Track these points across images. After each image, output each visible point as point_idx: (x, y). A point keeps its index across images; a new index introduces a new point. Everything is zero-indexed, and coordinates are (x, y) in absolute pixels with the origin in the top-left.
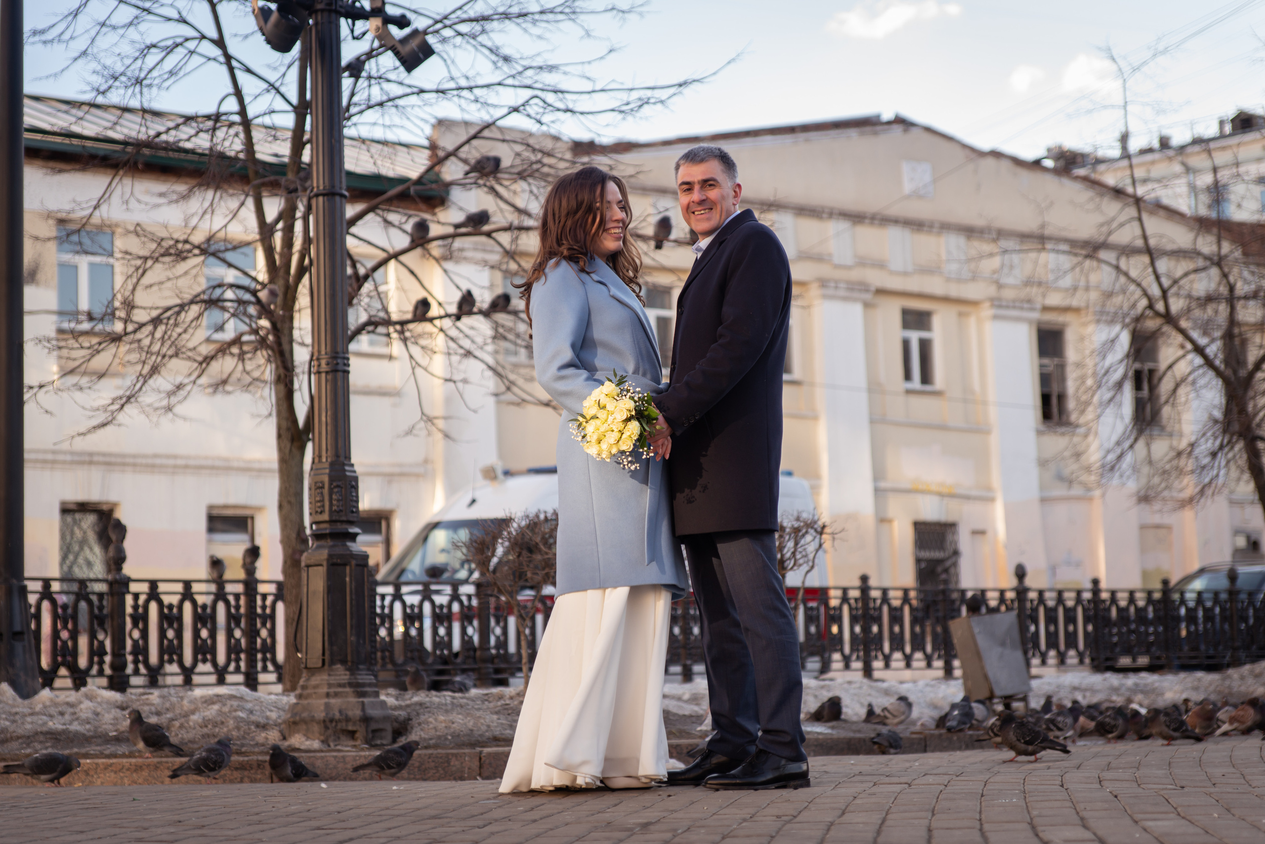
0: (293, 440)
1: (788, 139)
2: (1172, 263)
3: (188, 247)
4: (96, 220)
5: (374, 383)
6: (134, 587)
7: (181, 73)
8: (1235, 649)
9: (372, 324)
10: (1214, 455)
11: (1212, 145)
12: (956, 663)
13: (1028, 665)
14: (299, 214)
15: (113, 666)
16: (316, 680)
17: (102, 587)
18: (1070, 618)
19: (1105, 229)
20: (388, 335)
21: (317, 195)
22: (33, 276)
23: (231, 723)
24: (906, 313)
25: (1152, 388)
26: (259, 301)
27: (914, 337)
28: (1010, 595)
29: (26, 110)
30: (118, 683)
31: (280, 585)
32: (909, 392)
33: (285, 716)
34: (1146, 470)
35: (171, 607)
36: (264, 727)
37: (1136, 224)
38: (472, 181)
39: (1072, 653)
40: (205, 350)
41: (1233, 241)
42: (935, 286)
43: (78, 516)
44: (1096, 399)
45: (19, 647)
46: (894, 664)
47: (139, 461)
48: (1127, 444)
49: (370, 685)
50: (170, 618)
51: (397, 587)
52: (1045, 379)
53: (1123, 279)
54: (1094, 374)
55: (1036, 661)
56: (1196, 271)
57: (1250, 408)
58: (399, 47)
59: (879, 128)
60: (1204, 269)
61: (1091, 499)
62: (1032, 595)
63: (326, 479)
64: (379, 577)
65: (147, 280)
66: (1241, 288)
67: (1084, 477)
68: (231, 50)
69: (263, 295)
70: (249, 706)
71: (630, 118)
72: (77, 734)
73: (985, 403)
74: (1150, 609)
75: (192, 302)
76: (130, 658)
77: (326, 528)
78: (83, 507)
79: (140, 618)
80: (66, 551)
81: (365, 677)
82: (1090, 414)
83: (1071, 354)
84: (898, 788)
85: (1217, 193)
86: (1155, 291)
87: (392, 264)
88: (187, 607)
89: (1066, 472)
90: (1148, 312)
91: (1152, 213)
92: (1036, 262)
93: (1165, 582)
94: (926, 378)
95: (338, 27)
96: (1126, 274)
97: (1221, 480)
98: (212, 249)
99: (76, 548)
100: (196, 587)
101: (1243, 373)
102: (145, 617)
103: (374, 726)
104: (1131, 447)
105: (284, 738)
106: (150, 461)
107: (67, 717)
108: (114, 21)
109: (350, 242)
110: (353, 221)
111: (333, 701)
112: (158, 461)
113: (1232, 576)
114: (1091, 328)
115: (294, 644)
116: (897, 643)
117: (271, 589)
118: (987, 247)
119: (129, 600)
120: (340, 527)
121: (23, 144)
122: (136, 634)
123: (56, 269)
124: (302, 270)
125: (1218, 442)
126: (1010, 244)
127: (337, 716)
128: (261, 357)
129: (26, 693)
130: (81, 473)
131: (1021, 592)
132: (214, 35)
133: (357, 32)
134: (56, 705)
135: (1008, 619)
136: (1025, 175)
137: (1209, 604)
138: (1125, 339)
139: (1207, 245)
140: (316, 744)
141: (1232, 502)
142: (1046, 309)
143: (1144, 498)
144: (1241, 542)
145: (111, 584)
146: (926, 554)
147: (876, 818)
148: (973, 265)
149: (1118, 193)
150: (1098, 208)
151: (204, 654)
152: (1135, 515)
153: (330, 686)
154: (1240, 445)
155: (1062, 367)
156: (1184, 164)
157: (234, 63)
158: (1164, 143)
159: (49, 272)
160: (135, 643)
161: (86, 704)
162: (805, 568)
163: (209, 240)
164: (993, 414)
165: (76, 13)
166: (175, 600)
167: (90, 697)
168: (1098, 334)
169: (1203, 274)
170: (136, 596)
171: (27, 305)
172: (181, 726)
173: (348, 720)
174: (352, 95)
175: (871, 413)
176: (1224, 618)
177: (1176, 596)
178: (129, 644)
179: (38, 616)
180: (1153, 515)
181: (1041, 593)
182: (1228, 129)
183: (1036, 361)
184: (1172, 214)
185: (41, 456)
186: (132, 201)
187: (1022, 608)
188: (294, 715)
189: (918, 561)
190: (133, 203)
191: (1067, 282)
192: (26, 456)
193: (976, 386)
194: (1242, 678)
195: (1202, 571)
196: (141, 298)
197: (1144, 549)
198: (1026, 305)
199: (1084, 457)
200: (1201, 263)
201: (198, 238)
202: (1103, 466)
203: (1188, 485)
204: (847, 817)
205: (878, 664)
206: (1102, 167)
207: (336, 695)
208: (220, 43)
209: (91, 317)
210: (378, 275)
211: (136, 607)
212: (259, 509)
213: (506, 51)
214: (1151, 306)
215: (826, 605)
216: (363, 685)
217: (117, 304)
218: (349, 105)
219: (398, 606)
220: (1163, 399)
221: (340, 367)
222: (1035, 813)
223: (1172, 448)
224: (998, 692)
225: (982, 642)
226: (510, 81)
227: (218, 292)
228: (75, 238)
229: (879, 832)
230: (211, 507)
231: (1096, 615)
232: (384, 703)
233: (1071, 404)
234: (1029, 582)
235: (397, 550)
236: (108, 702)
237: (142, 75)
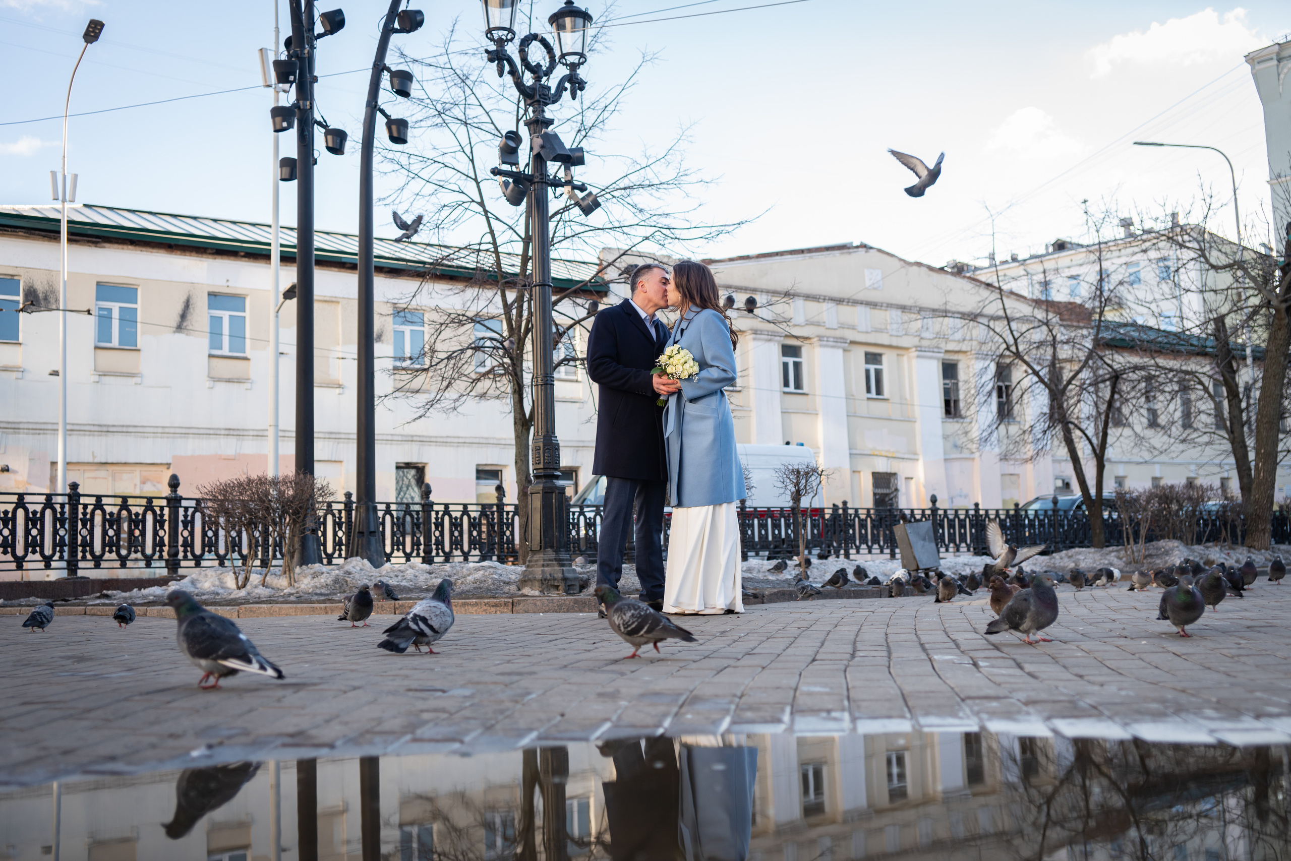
0: (523, 426)
1: (800, 256)
2: (1020, 325)
3: (465, 318)
4: (414, 304)
5: (568, 396)
6: (436, 508)
7: (460, 221)
8: (1057, 543)
9: (567, 360)
10: (1045, 432)
11: (1044, 259)
12: (897, 551)
13: (939, 552)
14: (525, 299)
15: (424, 552)
16: (536, 557)
17: (418, 508)
18: (962, 525)
19: (981, 304)
20: (576, 366)
21: (535, 286)
22: (380, 337)
23: (490, 581)
24: (867, 354)
25: (1008, 396)
26: (504, 348)
27: (872, 368)
28: (928, 512)
29: (375, 246)
30: (428, 560)
31: (516, 506)
32: (869, 399)
33: (519, 577)
34: (1005, 441)
35: (456, 518)
36: (508, 583)
37: (1000, 301)
38: (623, 280)
39: (963, 545)
40: (474, 376)
41: (1054, 312)
42: (884, 339)
43: (405, 470)
44: (976, 401)
45: (373, 539)
46: (861, 551)
47: (439, 440)
48: (995, 426)
49: (567, 560)
50: (456, 525)
51: (582, 508)
52: (947, 392)
53: (992, 333)
54: (975, 387)
55: (943, 550)
56: (1033, 328)
57: (1065, 405)
58: (581, 202)
59: (851, 250)
60: (1039, 327)
61: (973, 459)
62: (941, 512)
63: (541, 445)
64: (572, 503)
65: (441, 337)
66: (1059, 337)
67: (970, 446)
68: (487, 208)
69: (506, 344)
70: (500, 572)
71: (711, 242)
72: (405, 587)
73: (913, 405)
74: (1008, 520)
75: (468, 348)
76: (434, 547)
77: (542, 472)
78: (408, 466)
79: (439, 525)
80: (399, 490)
81: (564, 556)
82: (973, 409)
83: (962, 375)
84: (867, 614)
85: (1046, 284)
86: (1011, 341)
87: (578, 327)
88: (465, 518)
89: (959, 443)
90: (1007, 353)
91: (1008, 297)
92: (942, 324)
93: (1017, 505)
94: (879, 391)
95: (547, 191)
96: (993, 330)
97: (1048, 447)
98: (478, 319)
99: (405, 489)
100: (470, 508)
101: (1061, 387)
102: (442, 524)
103: (569, 583)
104: (997, 428)
105: (519, 590)
106: (445, 440)
107: (400, 578)
108: (423, 193)
109: (554, 314)
110: (556, 303)
111: (546, 569)
112: (449, 440)
113: (1055, 501)
114: (973, 362)
115: (524, 537)
116: (864, 540)
117: (511, 508)
118: (914, 316)
119: (433, 515)
120: (549, 472)
121: (374, 264)
122: (437, 533)
123: (392, 333)
124: (528, 330)
125: (1047, 425)
126: (928, 314)
127: (549, 577)
128: (505, 380)
129: (377, 565)
130: (407, 446)
131: (934, 510)
132: (479, 200)
133: (557, 194)
134: (394, 571)
135: (927, 525)
136: (934, 275)
137: (1041, 517)
138: (993, 367)
139: (1040, 314)
140: (537, 593)
141: (1054, 461)
142: (947, 352)
143: (1004, 458)
144: (1059, 483)
145: (423, 506)
146: (879, 491)
147: (856, 628)
148: (906, 325)
149: (988, 285)
150: (978, 292)
151: (475, 545)
152: (998, 468)
153: (544, 560)
154: (1059, 427)
155: (956, 384)
156: (1025, 270)
157: (489, 215)
158: (1014, 259)
159: (389, 336)
160: (437, 538)
161: (410, 571)
162: (812, 495)
163: (476, 315)
164: (917, 410)
165: (402, 189)
166: (458, 515)
167: (412, 567)
168: (979, 365)
169: (1038, 330)
170: (437, 513)
171: (376, 354)
172: (462, 583)
173: (554, 579)
174: (555, 233)
175: (847, 412)
176: (1050, 525)
177: (1023, 513)
178: (433, 539)
179: (383, 524)
180: (1009, 468)
181: (945, 511)
182: (1051, 249)
183: (942, 381)
184: (1019, 297)
185: (385, 437)
186: (434, 293)
187: (934, 520)
188: (525, 576)
189: (875, 494)
190: (434, 294)
191: (958, 336)
192: (376, 437)
193: (908, 396)
194: (1061, 558)
195: (1037, 499)
196: (439, 346)
197: (1003, 488)
198: (936, 350)
199: (969, 434)
200: (1036, 324)
201: (470, 314)
202: (981, 439)
203: (1029, 450)
204: (838, 628)
205: (853, 551)
206: (978, 272)
207: (548, 565)
208: (482, 204)
209: (411, 358)
210: (570, 332)
211: (437, 519)
212: (505, 466)
213: (640, 206)
214: (1008, 348)
215: (823, 518)
216: (563, 560)
217: (426, 350)
218: (553, 237)
219: (582, 518)
220: (1014, 402)
221: (549, 382)
222: (946, 625)
223: (1020, 429)
224: (921, 567)
225: (912, 538)
226: (643, 223)
227: (482, 342)
228: (402, 314)
229: (857, 636)
230: (478, 465)
231: (977, 524)
232: (574, 570)
233: (962, 404)
234: (938, 505)
235: (581, 489)
236: (422, 570)
237: (439, 222)
